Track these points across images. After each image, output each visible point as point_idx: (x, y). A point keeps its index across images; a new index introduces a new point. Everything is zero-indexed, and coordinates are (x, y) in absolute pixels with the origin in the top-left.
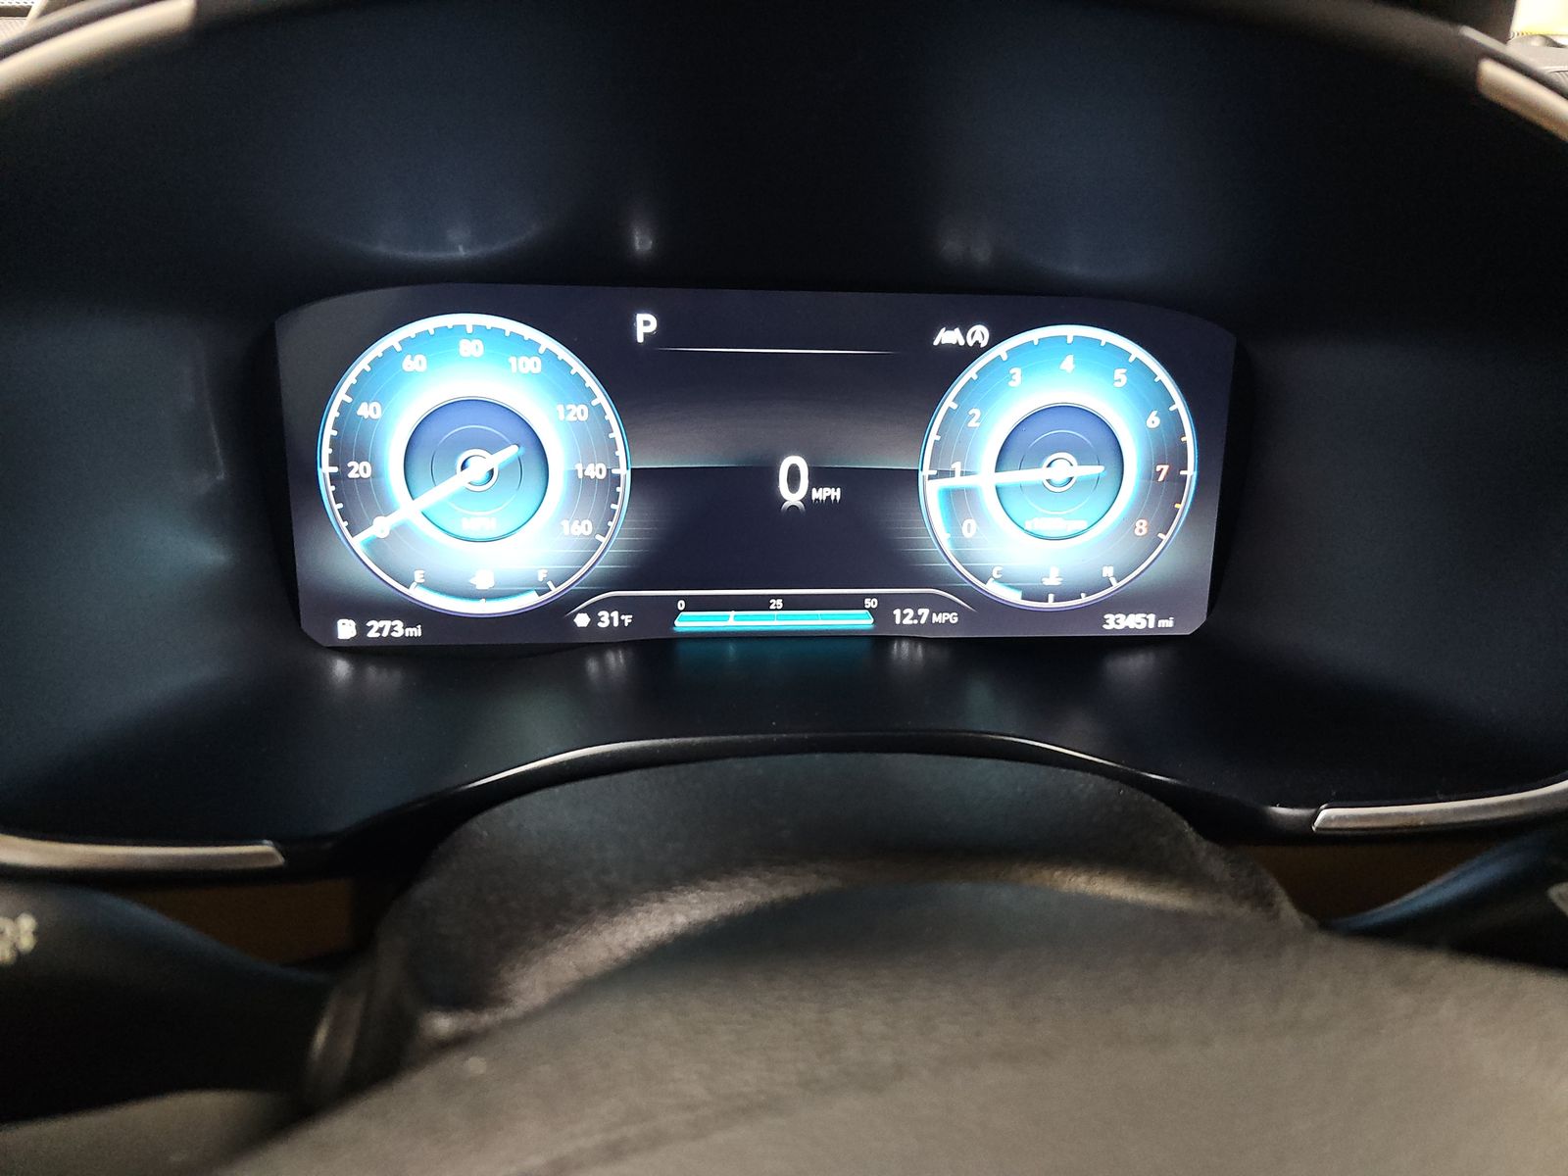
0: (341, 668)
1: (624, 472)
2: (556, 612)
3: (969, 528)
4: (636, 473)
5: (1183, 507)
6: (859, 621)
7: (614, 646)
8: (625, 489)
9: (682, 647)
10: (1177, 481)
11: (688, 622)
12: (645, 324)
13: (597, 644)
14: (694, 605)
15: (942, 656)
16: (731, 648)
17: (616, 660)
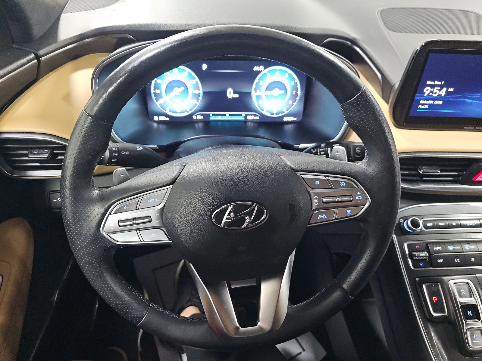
0: (155, 125)
1: (201, 92)
2: (191, 116)
3: (260, 102)
4: (204, 92)
5: (298, 98)
6: (242, 118)
7: (200, 122)
8: (201, 95)
9: (211, 123)
10: (297, 94)
11: (212, 118)
12: (205, 67)
13: (197, 121)
14: (213, 115)
15: (256, 125)
16: (220, 123)
17: (201, 125)
